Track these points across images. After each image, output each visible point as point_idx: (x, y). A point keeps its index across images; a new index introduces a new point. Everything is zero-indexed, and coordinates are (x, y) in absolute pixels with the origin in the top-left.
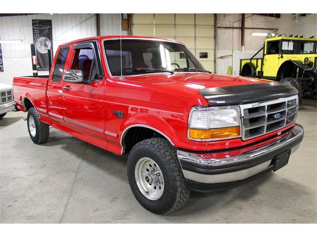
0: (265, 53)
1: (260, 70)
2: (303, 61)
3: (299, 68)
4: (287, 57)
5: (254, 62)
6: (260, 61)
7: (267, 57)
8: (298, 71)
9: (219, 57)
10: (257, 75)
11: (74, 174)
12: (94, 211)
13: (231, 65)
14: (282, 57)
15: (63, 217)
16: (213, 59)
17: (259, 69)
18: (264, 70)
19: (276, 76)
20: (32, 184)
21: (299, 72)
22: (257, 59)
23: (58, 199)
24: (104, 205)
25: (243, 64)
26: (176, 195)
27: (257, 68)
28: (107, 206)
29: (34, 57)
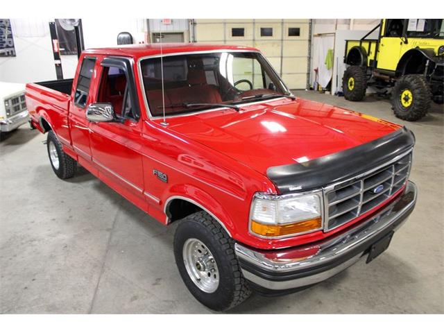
0: (382, 34)
1: (373, 59)
2: (436, 50)
3: (430, 61)
4: (413, 43)
5: (365, 45)
6: (373, 46)
7: (384, 40)
8: (427, 64)
9: (316, 34)
10: (369, 65)
11: (108, 234)
12: (132, 300)
13: (332, 48)
14: (406, 42)
15: (92, 308)
16: (307, 37)
17: (371, 57)
18: (379, 59)
19: (395, 69)
20: (54, 251)
21: (428, 66)
22: (370, 41)
23: (86, 278)
24: (145, 290)
25: (349, 48)
26: (233, 294)
27: (369, 55)
28: (148, 292)
29: (56, 42)
